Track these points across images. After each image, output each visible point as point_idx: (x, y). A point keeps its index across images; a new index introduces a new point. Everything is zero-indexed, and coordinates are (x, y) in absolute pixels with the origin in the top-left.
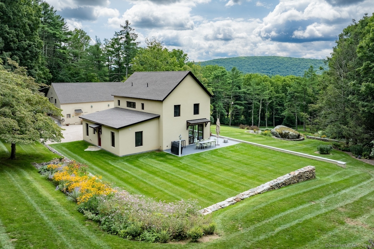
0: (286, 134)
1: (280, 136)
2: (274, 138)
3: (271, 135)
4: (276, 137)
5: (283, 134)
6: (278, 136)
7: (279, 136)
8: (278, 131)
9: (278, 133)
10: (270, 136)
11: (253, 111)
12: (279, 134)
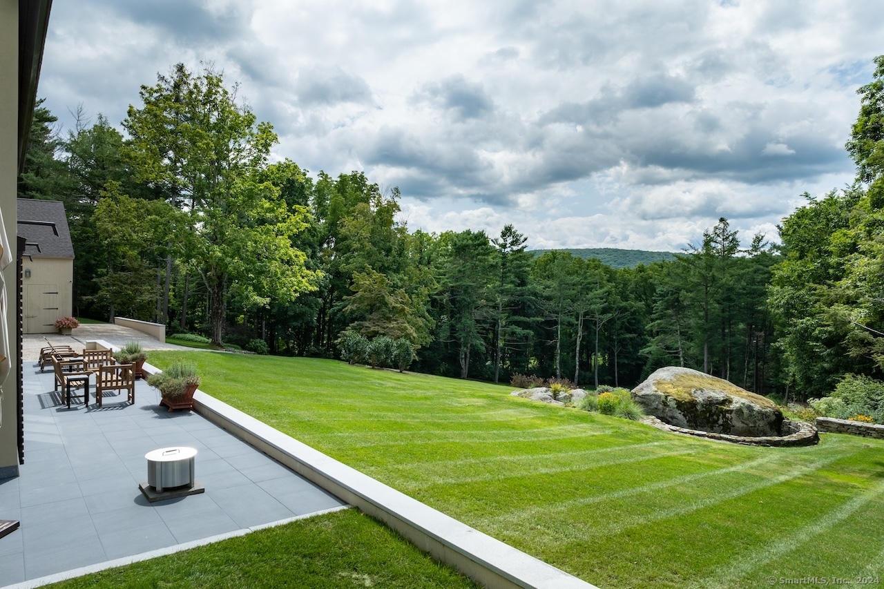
0: (714, 409)
1: (680, 417)
2: (657, 426)
3: (637, 409)
4: (665, 420)
5: (699, 407)
6: (673, 418)
7: (679, 415)
8: (672, 391)
9: (673, 404)
10: (630, 415)
11: (558, 344)
12: (680, 405)
